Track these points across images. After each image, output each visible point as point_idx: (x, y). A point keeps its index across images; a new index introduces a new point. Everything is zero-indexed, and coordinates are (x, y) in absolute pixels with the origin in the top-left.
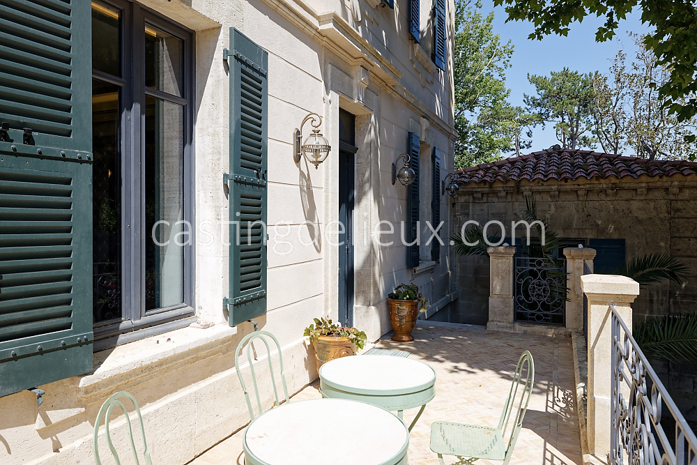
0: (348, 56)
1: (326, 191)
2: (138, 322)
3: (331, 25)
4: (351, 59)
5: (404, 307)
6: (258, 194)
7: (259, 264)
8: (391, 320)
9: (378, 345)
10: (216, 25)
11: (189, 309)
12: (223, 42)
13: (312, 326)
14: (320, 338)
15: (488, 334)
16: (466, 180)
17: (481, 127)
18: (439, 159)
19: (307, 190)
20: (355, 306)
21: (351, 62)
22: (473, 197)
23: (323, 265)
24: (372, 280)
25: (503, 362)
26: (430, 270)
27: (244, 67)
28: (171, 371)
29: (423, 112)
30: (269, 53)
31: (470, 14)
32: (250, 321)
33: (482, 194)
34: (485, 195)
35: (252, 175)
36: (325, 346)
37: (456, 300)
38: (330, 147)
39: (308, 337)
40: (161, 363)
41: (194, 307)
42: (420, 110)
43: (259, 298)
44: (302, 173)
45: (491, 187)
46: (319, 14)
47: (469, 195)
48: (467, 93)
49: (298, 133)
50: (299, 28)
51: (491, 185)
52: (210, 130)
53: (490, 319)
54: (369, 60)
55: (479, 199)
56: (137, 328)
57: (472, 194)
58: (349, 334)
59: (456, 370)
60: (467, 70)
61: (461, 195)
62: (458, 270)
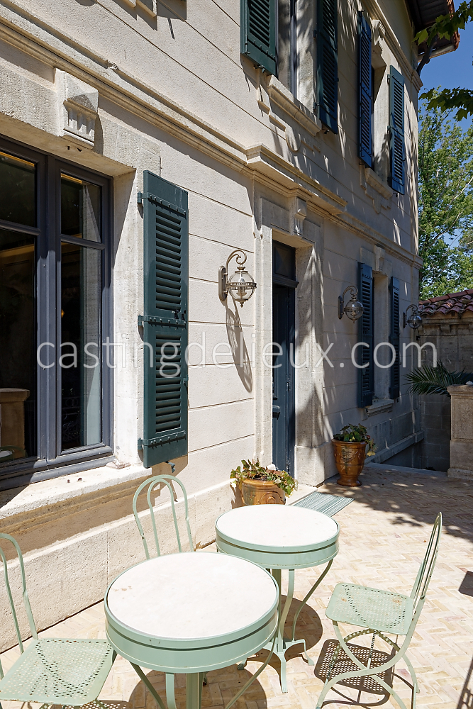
0: (282, 188)
1: (258, 328)
2: (53, 461)
3: (258, 159)
4: (287, 190)
5: (350, 450)
6: (176, 335)
7: (178, 404)
8: (336, 462)
9: (322, 489)
10: (130, 170)
11: (107, 448)
12: (138, 185)
13: (239, 468)
14: (246, 481)
15: (448, 482)
16: (432, 311)
17: (462, 250)
18: (398, 289)
19: (235, 328)
20: (296, 447)
21: (286, 193)
22: (440, 329)
23: (255, 405)
24: (313, 420)
25: (458, 516)
26: (389, 409)
27: (159, 208)
28: (80, 510)
29: (377, 241)
30: (189, 192)
31: (448, 128)
32: (167, 462)
33: (451, 326)
34: (454, 327)
35: (170, 315)
36: (251, 489)
37: (421, 443)
38: (256, 284)
39: (235, 479)
40: (69, 503)
41: (113, 447)
42: (373, 238)
43: (177, 439)
44: (229, 312)
45: (460, 318)
46: (246, 147)
47: (435, 327)
48: (445, 214)
49: (224, 270)
50: (225, 164)
51: (460, 316)
52: (127, 273)
53: (451, 465)
54: (306, 190)
55: (447, 331)
56: (52, 467)
57: (439, 326)
58: (276, 478)
59: (400, 521)
60: (445, 190)
61: (426, 327)
62: (424, 408)
